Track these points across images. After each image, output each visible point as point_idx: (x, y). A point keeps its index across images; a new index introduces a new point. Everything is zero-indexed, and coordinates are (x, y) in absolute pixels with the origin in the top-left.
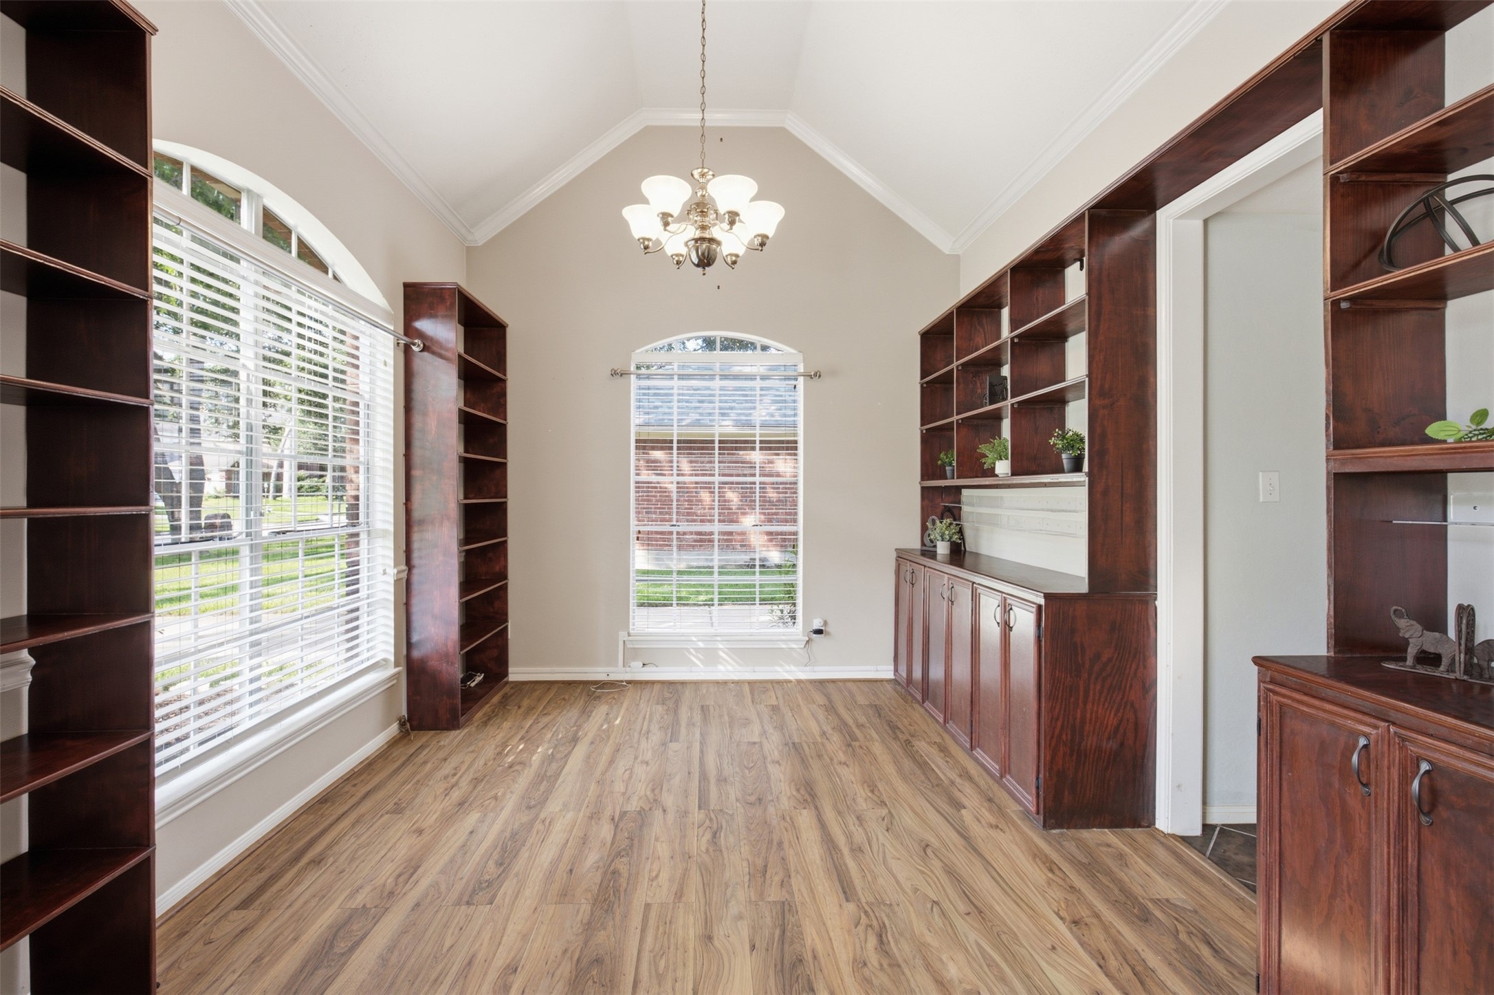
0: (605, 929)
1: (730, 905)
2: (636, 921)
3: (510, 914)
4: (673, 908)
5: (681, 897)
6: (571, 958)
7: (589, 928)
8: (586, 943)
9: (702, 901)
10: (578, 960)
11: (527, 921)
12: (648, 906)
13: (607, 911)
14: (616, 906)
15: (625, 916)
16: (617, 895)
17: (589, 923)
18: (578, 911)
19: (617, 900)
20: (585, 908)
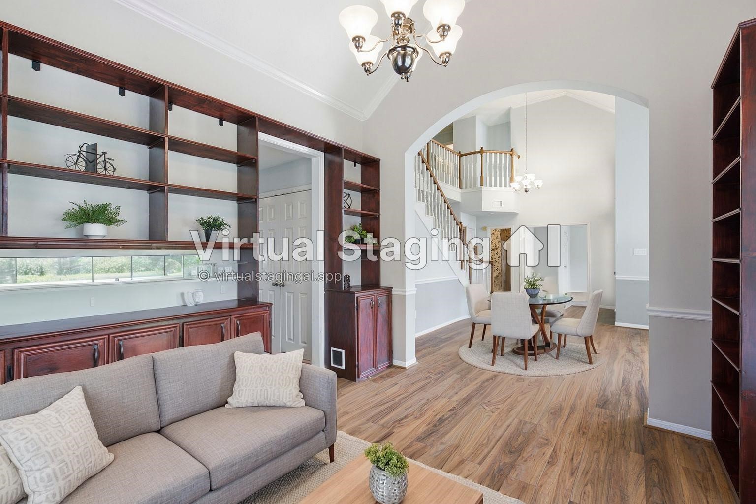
0: (505, 462)
1: (442, 449)
2: (489, 460)
3: (557, 490)
4: (468, 458)
5: (461, 461)
6: (523, 457)
7: (512, 466)
8: (515, 461)
9: (452, 456)
10: (520, 456)
11: (546, 482)
12: (480, 464)
13: (502, 470)
14: (496, 470)
15: (493, 464)
16: (493, 475)
17: (512, 468)
18: (517, 475)
19: (494, 473)
20: (513, 475)
